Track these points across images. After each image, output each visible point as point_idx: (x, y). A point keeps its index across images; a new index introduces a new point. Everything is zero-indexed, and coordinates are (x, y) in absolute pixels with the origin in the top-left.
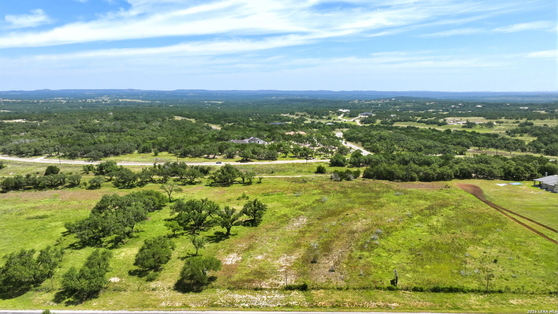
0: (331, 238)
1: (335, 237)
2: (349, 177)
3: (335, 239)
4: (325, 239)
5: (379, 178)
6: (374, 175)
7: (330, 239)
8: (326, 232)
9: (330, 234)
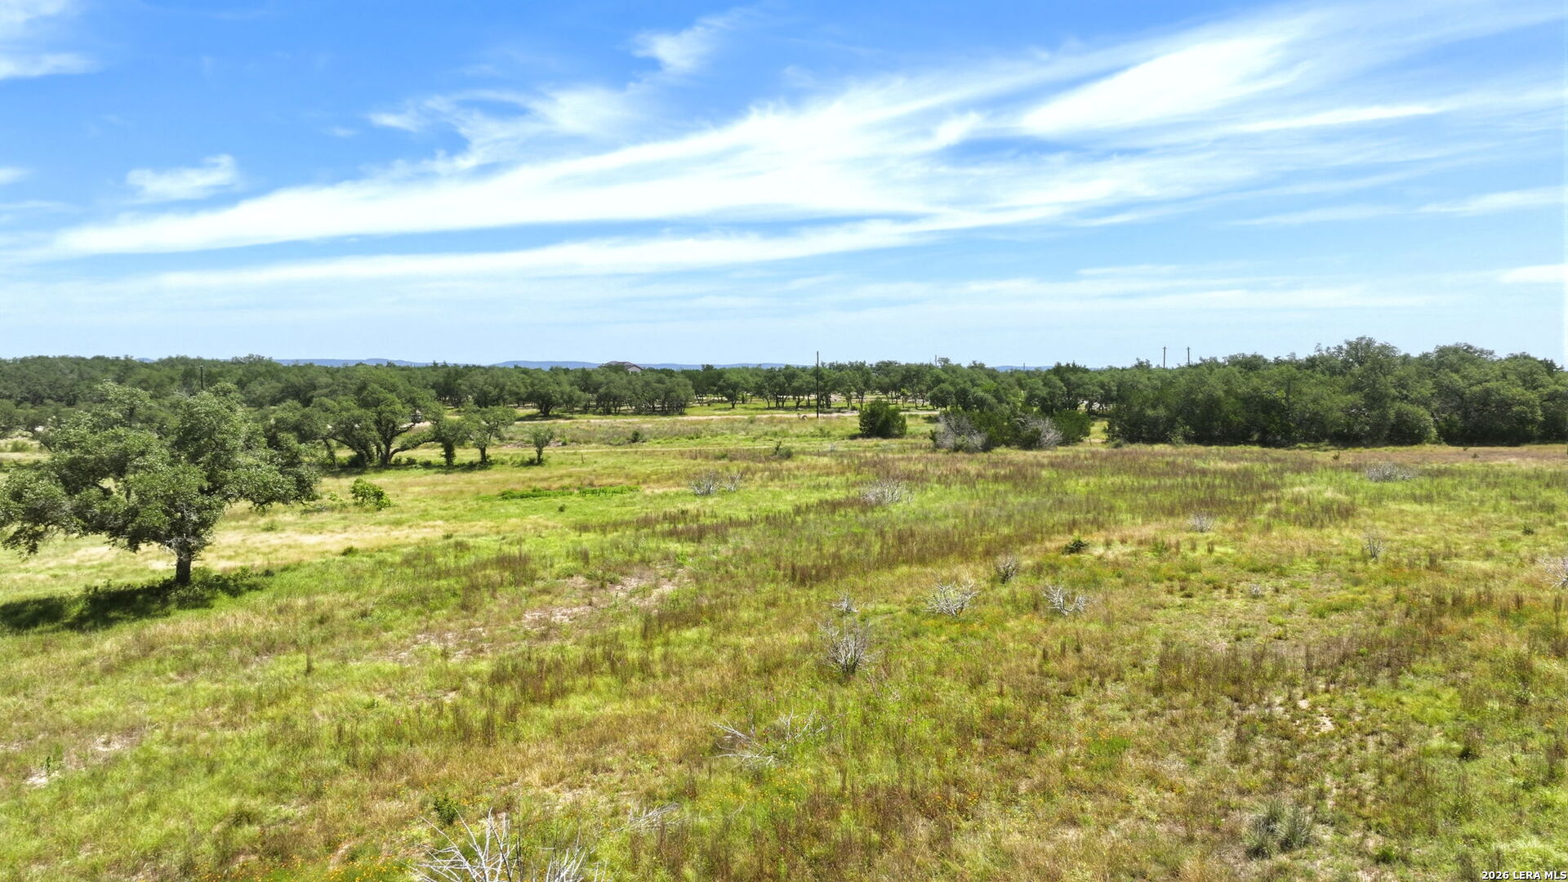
0: (901, 748)
1: (965, 730)
2: (1038, 433)
3: (975, 770)
4: (803, 772)
5: (1203, 437)
6: (1171, 423)
7: (881, 770)
8: (850, 670)
9: (893, 699)
